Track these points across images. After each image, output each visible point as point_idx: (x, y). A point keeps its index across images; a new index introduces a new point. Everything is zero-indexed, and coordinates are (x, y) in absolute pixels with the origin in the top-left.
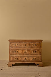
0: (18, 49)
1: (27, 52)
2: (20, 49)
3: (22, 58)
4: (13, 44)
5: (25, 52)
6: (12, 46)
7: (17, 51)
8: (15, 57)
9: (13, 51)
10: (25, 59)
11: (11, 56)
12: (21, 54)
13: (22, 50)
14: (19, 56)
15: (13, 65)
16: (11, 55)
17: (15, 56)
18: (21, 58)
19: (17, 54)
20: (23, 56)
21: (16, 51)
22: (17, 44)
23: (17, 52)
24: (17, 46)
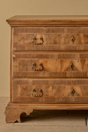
0: (44, 53)
1: (78, 64)
2: (52, 57)
3: (59, 90)
4: (24, 34)
5: (72, 66)
6: (22, 43)
7: (41, 61)
8: (34, 87)
9: (23, 64)
10: (73, 92)
11: (18, 83)
12: (55, 75)
13: (59, 57)
14: (47, 83)
15: (24, 118)
16: (17, 77)
17: (34, 83)
18: (54, 91)
19: (41, 74)
20: (62, 83)
21: (38, 64)
22: (38, 36)
23: (41, 65)
24: (39, 41)
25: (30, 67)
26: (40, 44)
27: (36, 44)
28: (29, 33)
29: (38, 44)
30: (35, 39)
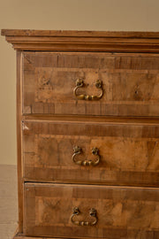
0: (106, 124)
2: (126, 133)
4: (52, 71)
6: (46, 94)
7: (96, 142)
8: (77, 204)
9: (50, 149)
13: (145, 133)
14: (109, 195)
16: (33, 181)
17: (76, 194)
18: (128, 214)
19: (95, 175)
21: (89, 149)
22: (91, 78)
23: (97, 152)
24: (93, 92)
25: (68, 157)
26: (96, 99)
27: (84, 99)
28: (66, 69)
29: (90, 99)
30: (83, 85)
